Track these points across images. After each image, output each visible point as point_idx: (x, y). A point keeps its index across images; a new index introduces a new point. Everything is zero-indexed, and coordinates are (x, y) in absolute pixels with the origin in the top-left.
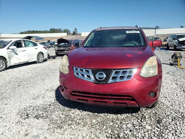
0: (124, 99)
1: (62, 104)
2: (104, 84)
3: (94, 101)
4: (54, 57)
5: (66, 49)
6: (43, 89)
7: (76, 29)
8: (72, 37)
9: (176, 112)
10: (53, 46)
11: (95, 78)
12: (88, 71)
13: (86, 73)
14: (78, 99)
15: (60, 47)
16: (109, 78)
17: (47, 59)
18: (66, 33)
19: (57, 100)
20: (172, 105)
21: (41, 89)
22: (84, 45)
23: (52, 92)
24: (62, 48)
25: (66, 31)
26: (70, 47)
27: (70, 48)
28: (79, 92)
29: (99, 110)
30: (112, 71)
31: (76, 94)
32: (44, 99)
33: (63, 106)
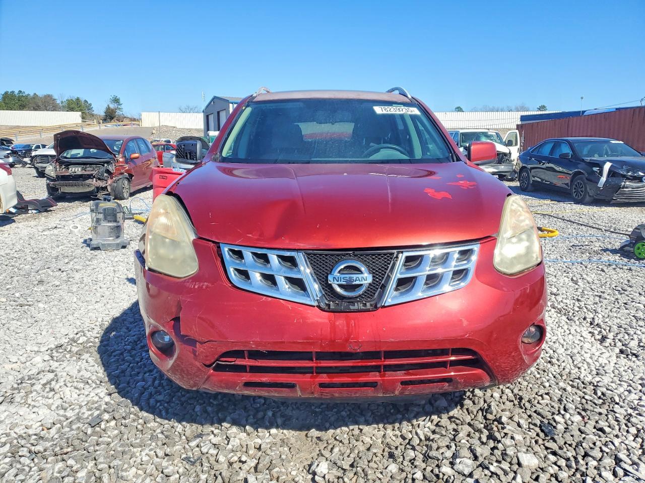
0: (443, 364)
1: (152, 410)
2: (368, 311)
3: (322, 385)
4: (43, 207)
5: (94, 173)
6: (36, 349)
7: (116, 100)
8: (103, 127)
9: (575, 384)
10: (27, 160)
11: (327, 288)
12: (292, 261)
13: (284, 269)
14: (248, 385)
15: (68, 165)
16: (384, 287)
17: (10, 213)
18: (80, 113)
19: (123, 393)
20: (550, 362)
21: (29, 348)
22: (224, 154)
23: (86, 356)
24: (78, 170)
25: (73, 105)
26: (108, 163)
27: (111, 168)
28: (254, 355)
29: (316, 412)
30: (393, 254)
31: (239, 362)
32: (57, 396)
33: (161, 417)
